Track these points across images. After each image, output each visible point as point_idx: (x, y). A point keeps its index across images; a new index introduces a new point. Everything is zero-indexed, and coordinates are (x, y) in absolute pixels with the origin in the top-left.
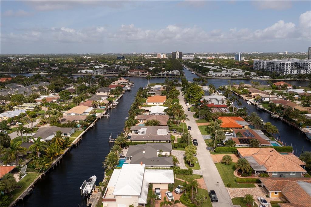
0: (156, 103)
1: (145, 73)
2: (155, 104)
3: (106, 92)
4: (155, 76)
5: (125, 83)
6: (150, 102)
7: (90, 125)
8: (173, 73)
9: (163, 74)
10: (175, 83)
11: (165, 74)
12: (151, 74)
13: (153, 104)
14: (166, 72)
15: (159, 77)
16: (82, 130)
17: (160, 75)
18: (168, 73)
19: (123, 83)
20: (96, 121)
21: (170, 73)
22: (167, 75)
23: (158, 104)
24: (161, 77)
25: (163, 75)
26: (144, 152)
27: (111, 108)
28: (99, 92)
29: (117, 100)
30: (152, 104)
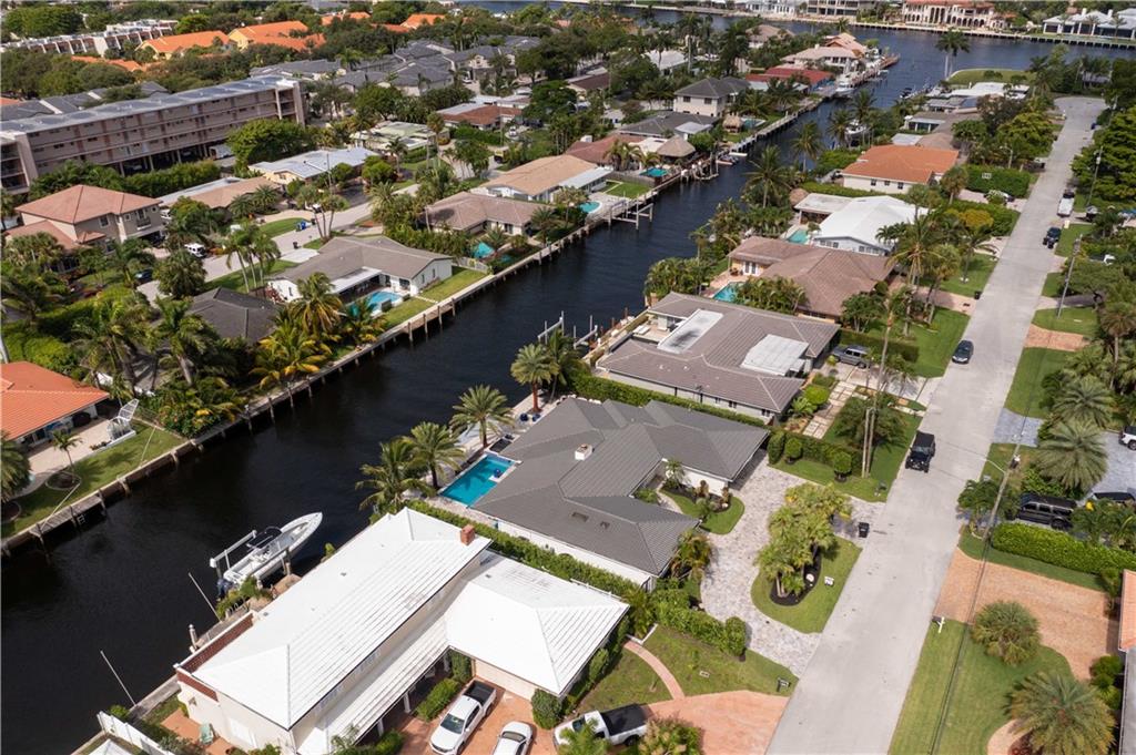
0: (887, 183)
1: (980, 18)
2: (880, 187)
3: (714, 103)
4: (1022, 30)
5: (843, 59)
6: (863, 172)
7: (538, 249)
8: (1120, 22)
9: (1067, 23)
10: (1088, 77)
11: (1077, 26)
12: (1009, 21)
13: (873, 184)
14: (1083, 16)
15: (1042, 41)
16: (485, 272)
17: (1053, 28)
18: (1092, 20)
19: (835, 59)
20: (579, 232)
21: (1105, 19)
22: (1086, 28)
23: (893, 188)
24: (1050, 41)
25: (1067, 29)
26: (579, 456)
27: (691, 179)
28: (687, 99)
29: (749, 140)
30: (865, 185)
